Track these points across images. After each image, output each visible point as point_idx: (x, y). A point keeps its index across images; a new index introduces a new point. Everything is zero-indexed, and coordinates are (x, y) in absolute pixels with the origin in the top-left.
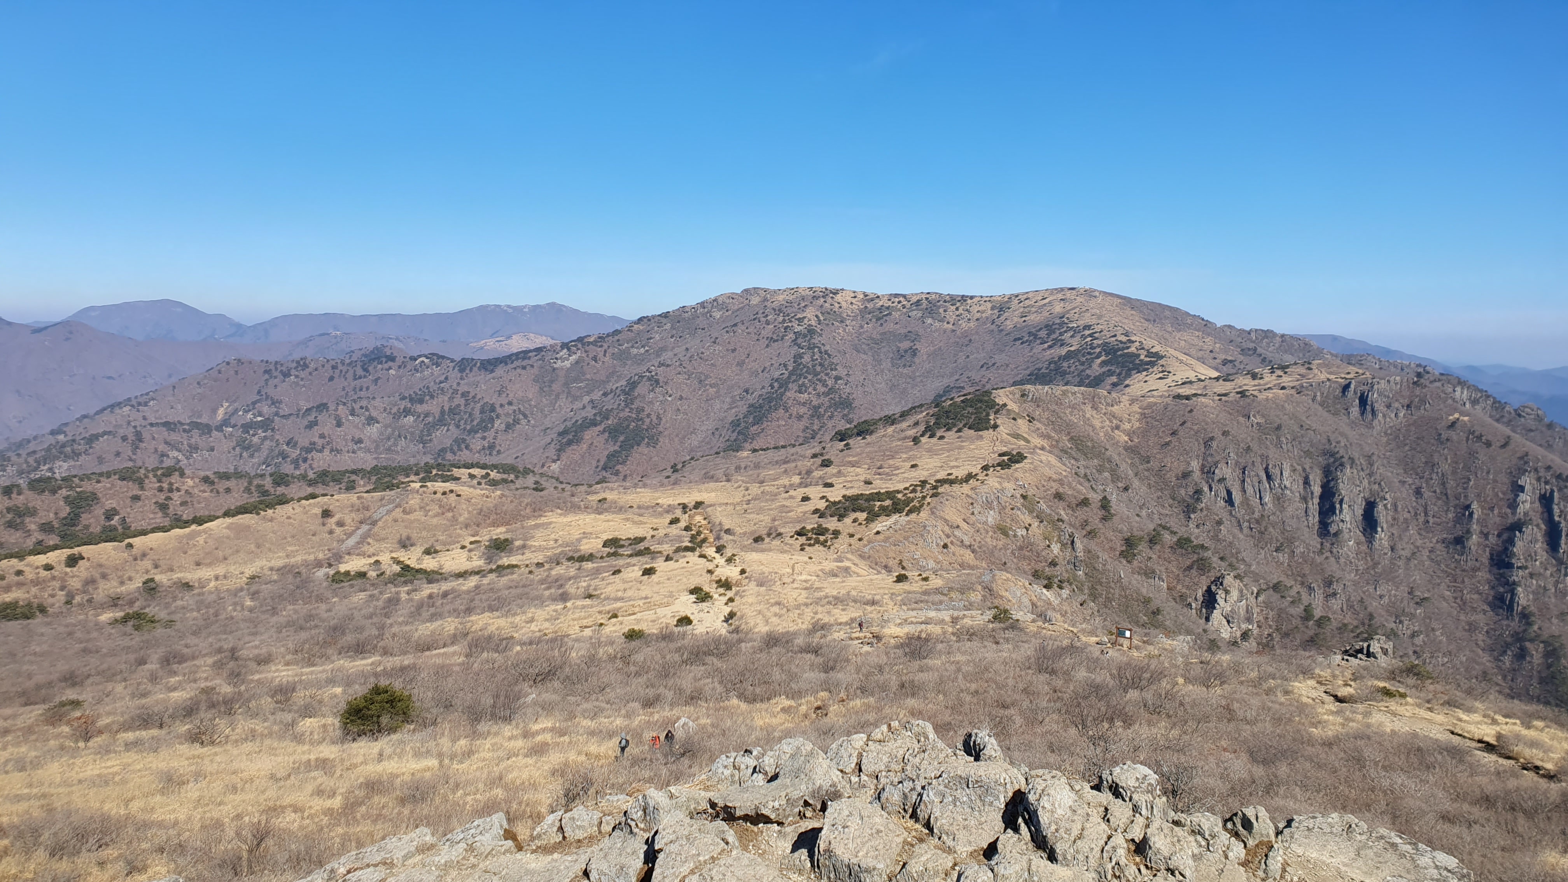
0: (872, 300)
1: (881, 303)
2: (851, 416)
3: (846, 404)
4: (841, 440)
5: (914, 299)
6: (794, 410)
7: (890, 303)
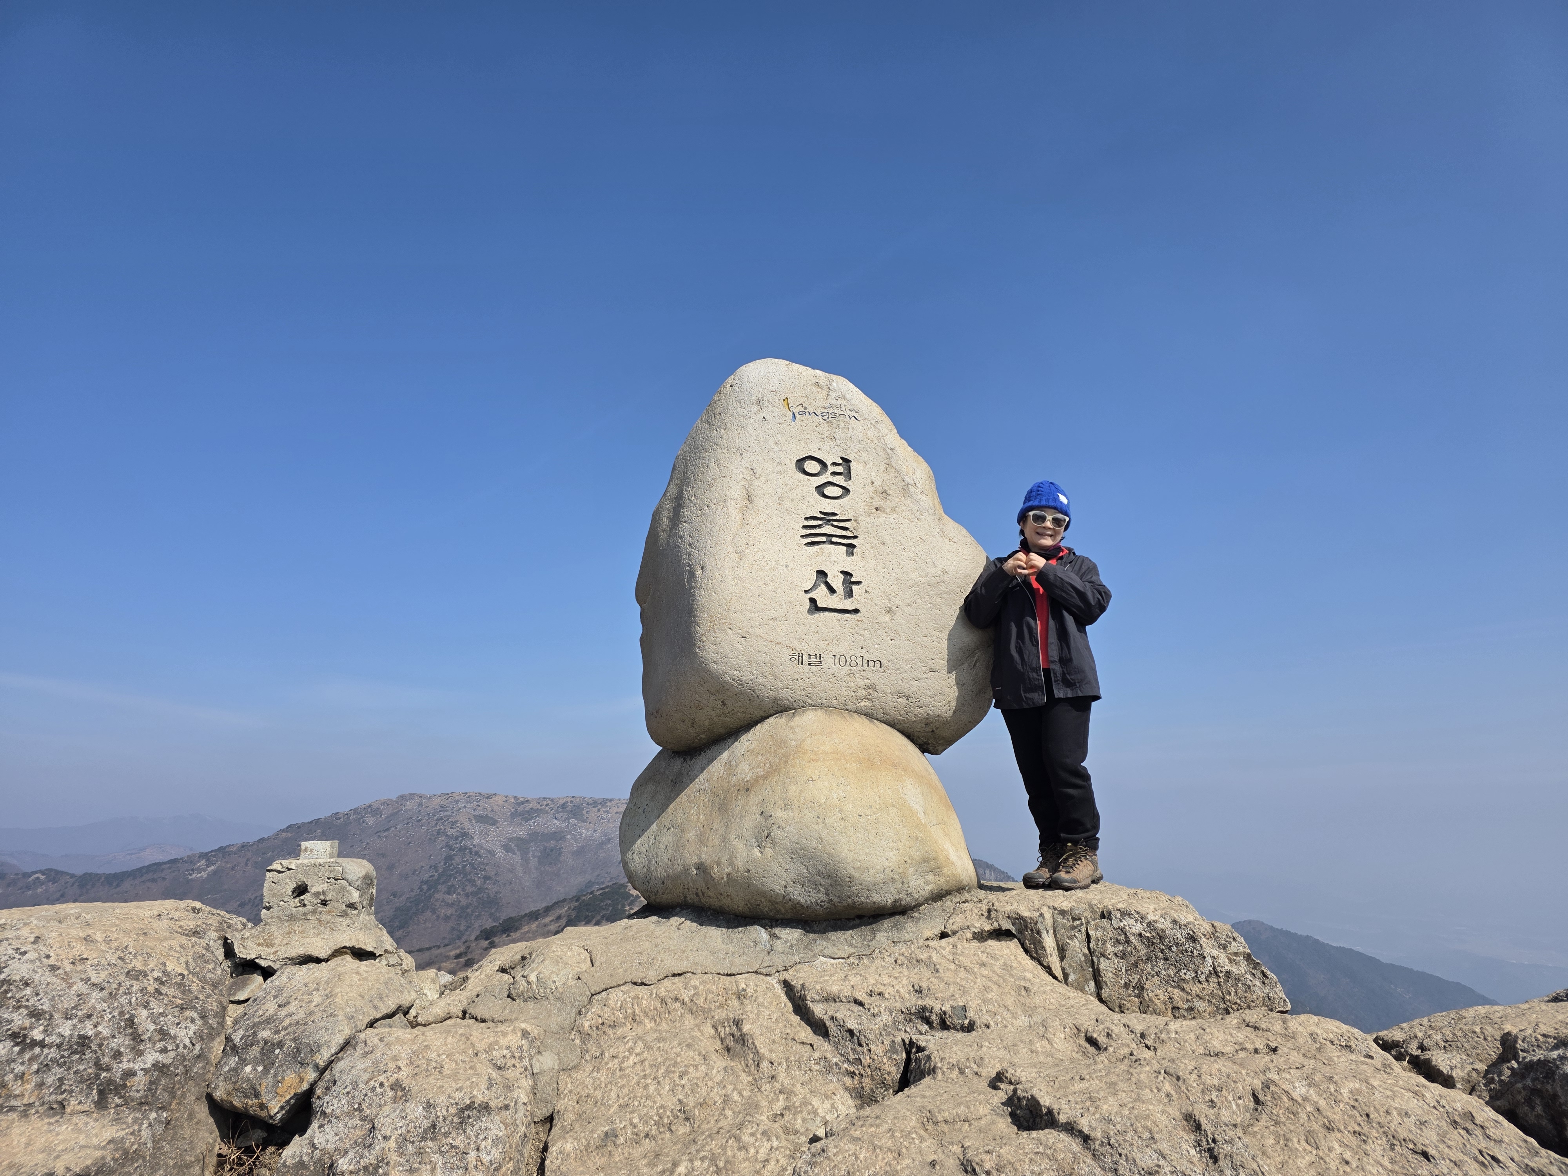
0: (523, 803)
1: (531, 806)
2: (498, 915)
3: (492, 903)
4: (486, 939)
5: (561, 802)
6: (443, 912)
7: (539, 806)
